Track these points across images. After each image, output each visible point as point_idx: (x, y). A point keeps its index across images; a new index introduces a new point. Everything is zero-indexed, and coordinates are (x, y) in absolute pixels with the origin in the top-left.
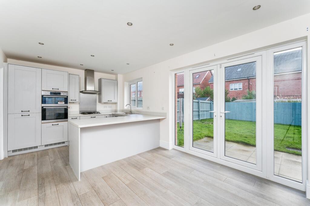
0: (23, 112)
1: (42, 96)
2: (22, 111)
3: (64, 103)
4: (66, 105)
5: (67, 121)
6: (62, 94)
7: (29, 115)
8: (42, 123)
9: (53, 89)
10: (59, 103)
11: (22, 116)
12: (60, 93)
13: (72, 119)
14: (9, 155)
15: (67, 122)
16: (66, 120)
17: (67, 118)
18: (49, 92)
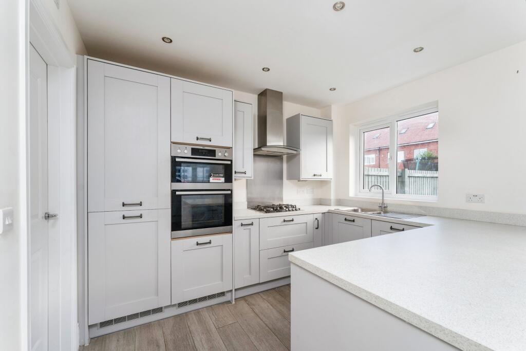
0: (125, 208)
1: (173, 159)
2: (124, 205)
3: (223, 180)
4: (227, 186)
5: (231, 232)
6: (219, 155)
7: (141, 216)
8: (173, 239)
9: (197, 139)
10: (211, 180)
11: (124, 217)
12: (214, 151)
13: (242, 225)
14: (92, 336)
15: (229, 235)
16: (227, 228)
17: (231, 224)
18: (190, 147)
